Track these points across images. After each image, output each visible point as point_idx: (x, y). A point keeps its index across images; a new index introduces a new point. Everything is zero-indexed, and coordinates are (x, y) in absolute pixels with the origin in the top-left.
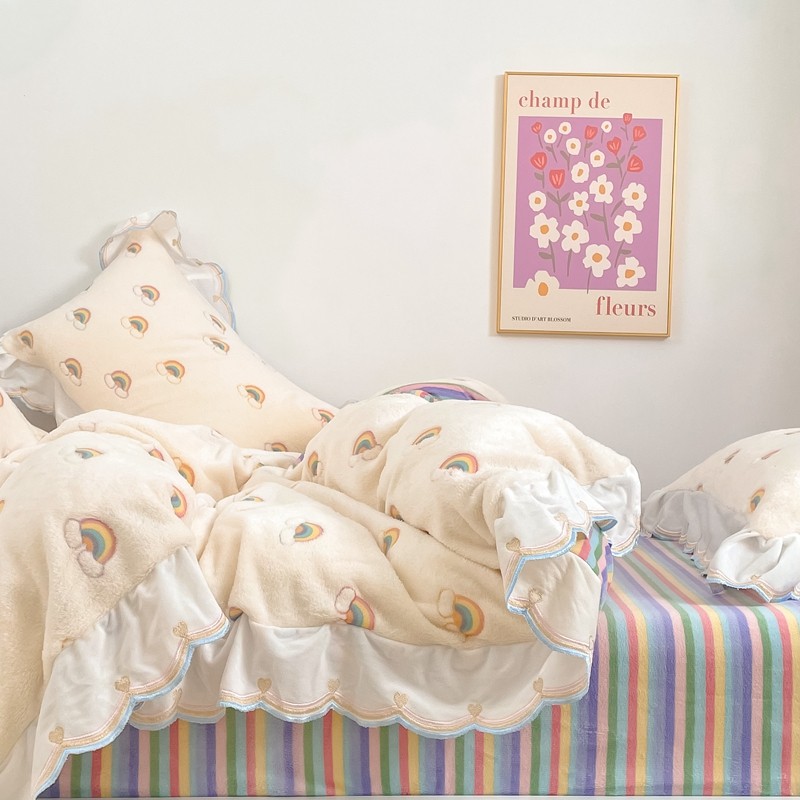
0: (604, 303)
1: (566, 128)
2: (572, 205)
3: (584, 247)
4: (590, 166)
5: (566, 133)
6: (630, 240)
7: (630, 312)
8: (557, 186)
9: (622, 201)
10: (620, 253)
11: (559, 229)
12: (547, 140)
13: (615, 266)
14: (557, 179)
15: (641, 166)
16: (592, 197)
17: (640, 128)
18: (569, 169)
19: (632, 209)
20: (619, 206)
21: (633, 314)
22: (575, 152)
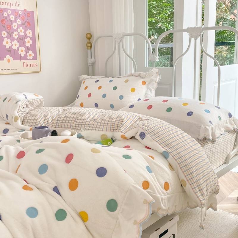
0: (25, 64)
1: (9, 12)
2: (14, 35)
3: (18, 48)
4: (17, 24)
5: (10, 13)
6: (29, 46)
7: (31, 66)
8: (9, 30)
9: (26, 35)
10: (28, 49)
11: (11, 42)
12: (5, 15)
13: (27, 53)
14: (9, 27)
15: (30, 24)
16: (19, 33)
17: (28, 14)
18: (12, 25)
19: (29, 37)
20: (26, 36)
21: (32, 66)
22: (13, 19)
